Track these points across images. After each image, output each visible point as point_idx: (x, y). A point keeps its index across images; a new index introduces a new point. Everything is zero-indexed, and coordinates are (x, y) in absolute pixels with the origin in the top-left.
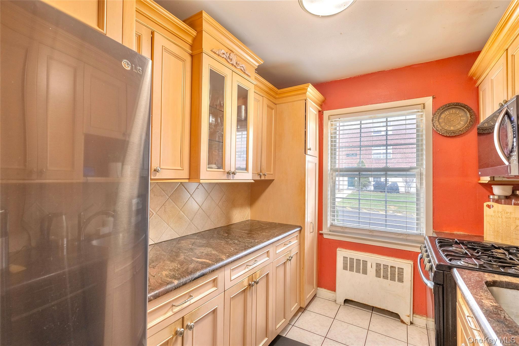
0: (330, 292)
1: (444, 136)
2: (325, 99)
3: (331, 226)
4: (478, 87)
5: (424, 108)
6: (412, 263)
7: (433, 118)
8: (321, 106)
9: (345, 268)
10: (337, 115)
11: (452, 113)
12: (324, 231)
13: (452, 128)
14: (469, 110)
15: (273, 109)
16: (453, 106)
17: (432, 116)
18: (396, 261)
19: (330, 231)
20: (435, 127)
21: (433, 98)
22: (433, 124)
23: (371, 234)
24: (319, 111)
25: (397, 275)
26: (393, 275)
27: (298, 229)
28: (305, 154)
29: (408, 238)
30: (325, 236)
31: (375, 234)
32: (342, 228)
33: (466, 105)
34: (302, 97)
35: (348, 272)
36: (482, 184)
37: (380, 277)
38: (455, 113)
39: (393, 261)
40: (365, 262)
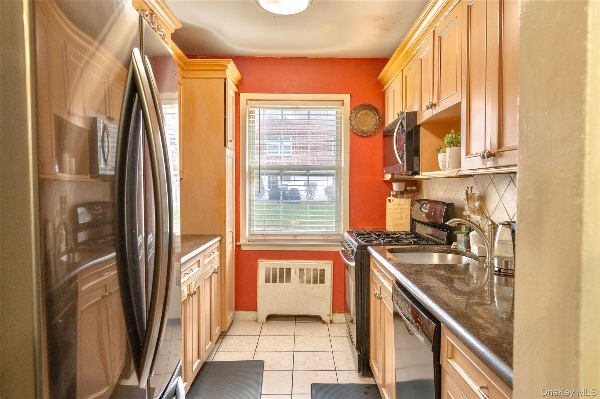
0: (250, 312)
1: (358, 135)
2: (242, 78)
3: (250, 234)
4: (384, 92)
5: (343, 105)
6: (332, 262)
7: (350, 116)
8: (237, 86)
9: (267, 280)
10: (257, 100)
11: (365, 114)
12: (242, 242)
13: (365, 128)
14: (378, 112)
15: (181, 84)
16: (366, 107)
17: (349, 115)
18: (318, 263)
19: (248, 241)
20: (352, 126)
21: (351, 96)
22: (350, 122)
23: (294, 238)
24: (236, 93)
25: (319, 277)
26: (315, 277)
27: (219, 239)
28: (225, 146)
29: (329, 238)
30: (243, 248)
31: (298, 238)
32: (263, 236)
33: (376, 108)
34: (220, 74)
35: (271, 285)
36: (386, 181)
37: (303, 283)
38: (367, 114)
39: (316, 263)
40: (289, 270)
